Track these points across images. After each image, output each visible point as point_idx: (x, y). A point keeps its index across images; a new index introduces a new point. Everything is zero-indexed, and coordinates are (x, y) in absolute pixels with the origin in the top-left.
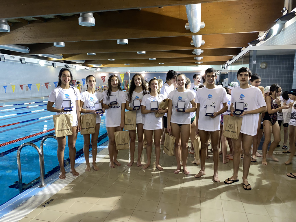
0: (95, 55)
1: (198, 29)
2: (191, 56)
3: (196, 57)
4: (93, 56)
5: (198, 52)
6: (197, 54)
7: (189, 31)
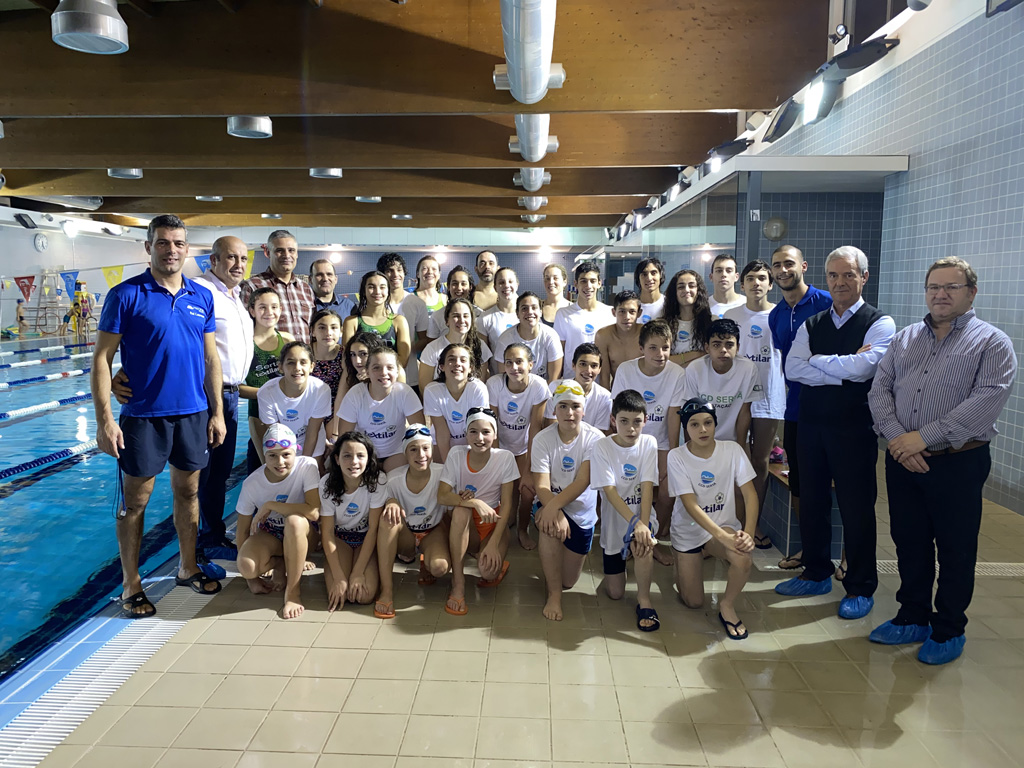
0: (141, 176)
1: (538, 92)
2: (509, 193)
3: (525, 199)
4: (134, 181)
5: (533, 177)
6: (530, 186)
7: (507, 98)
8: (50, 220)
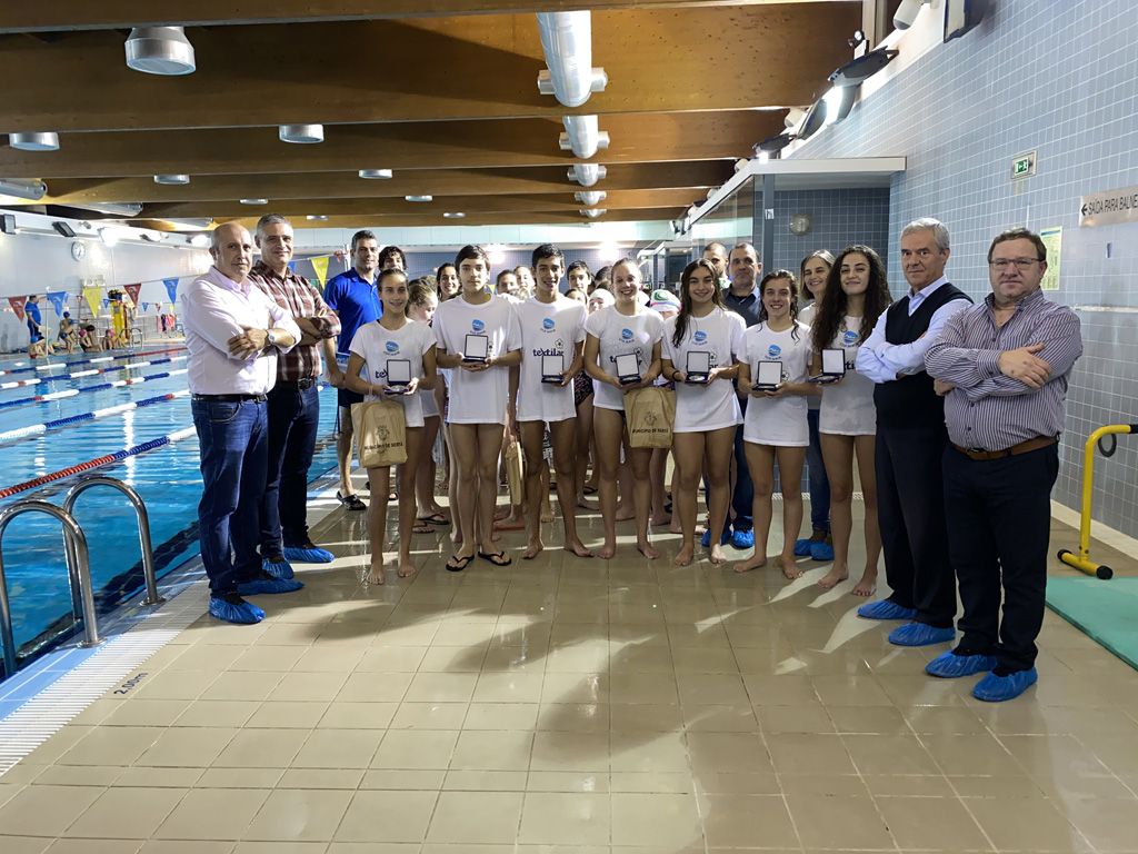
0: (188, 181)
1: (581, 96)
2: (563, 188)
3: (583, 194)
4: (181, 186)
5: (587, 172)
6: (585, 181)
7: (552, 101)
8: (89, 227)
